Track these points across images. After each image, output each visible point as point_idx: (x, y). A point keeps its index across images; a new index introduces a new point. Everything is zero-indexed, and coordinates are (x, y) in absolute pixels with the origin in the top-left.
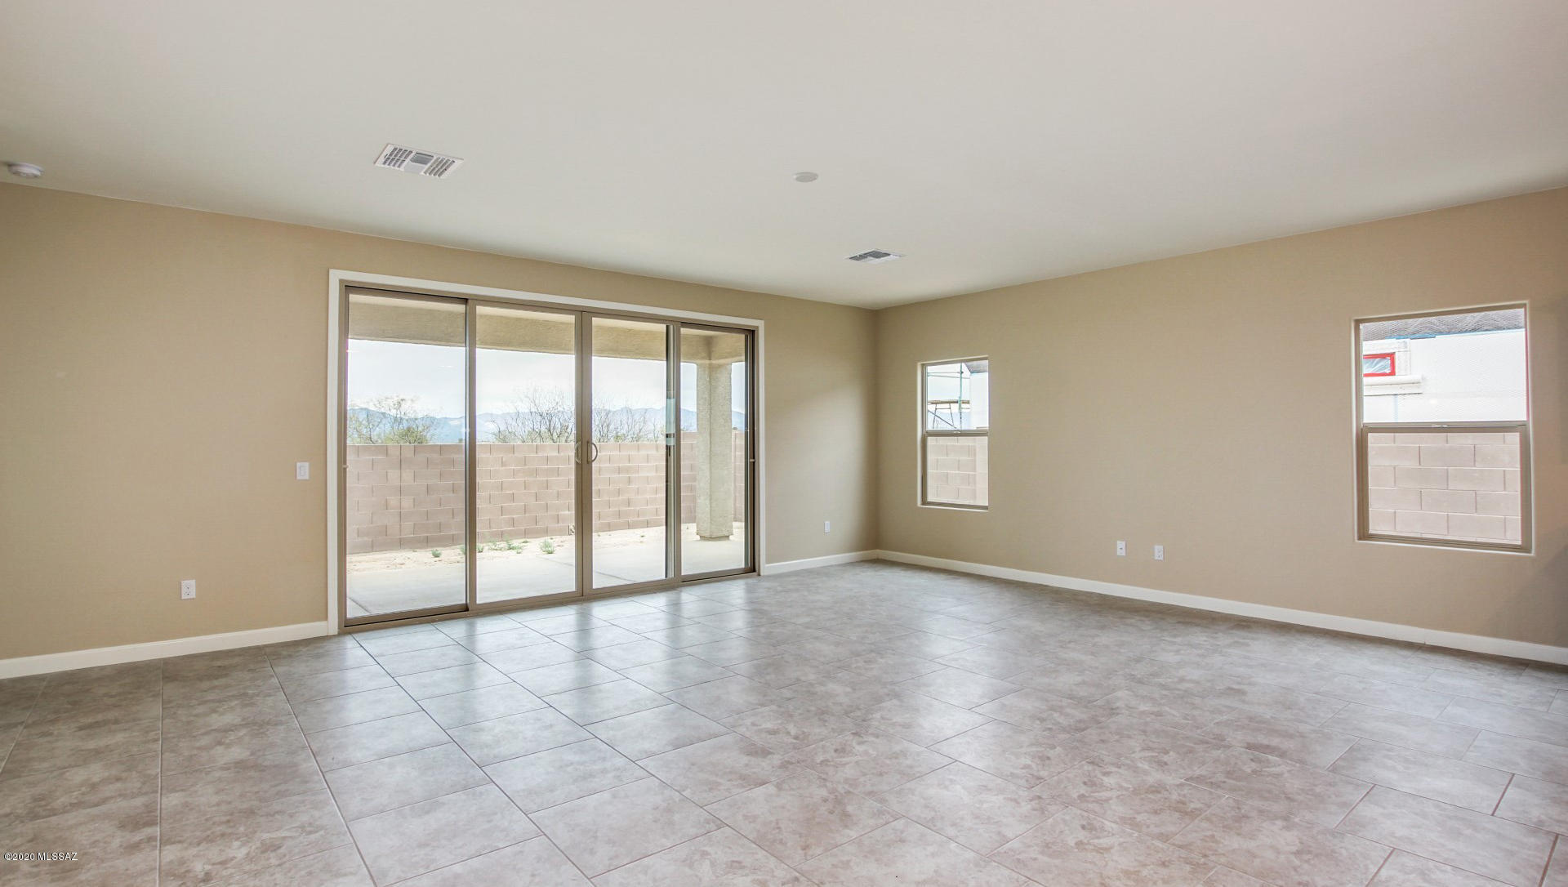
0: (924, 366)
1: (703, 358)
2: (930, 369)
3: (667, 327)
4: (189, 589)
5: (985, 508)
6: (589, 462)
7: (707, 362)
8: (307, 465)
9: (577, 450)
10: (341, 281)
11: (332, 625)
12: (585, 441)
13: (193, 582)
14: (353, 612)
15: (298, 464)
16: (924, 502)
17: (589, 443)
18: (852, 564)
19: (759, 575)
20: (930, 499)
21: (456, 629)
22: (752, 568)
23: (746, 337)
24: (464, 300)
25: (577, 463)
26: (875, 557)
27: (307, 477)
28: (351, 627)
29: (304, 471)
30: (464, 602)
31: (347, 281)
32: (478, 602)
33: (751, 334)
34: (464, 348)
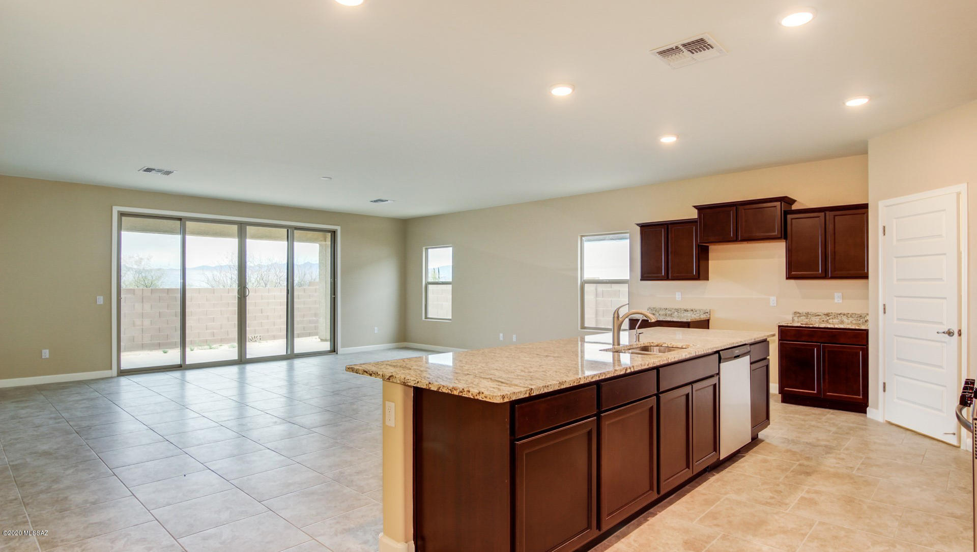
0: (427, 249)
1: (321, 241)
2: (430, 250)
3: (288, 230)
4: (46, 353)
5: (450, 320)
6: (245, 297)
7: (324, 243)
8: (102, 297)
9: (238, 291)
10: (118, 212)
11: (114, 372)
12: (243, 286)
13: (48, 351)
14: (124, 366)
15: (98, 297)
16: (426, 318)
17: (245, 287)
18: (389, 349)
19: (337, 353)
20: (429, 316)
21: (177, 374)
22: (334, 350)
23: (331, 234)
24: (180, 219)
25: (238, 297)
26: (404, 346)
27: (102, 303)
28: (123, 373)
29: (100, 300)
30: (180, 363)
31: (122, 211)
32: (187, 363)
33: (334, 233)
34: (180, 236)
